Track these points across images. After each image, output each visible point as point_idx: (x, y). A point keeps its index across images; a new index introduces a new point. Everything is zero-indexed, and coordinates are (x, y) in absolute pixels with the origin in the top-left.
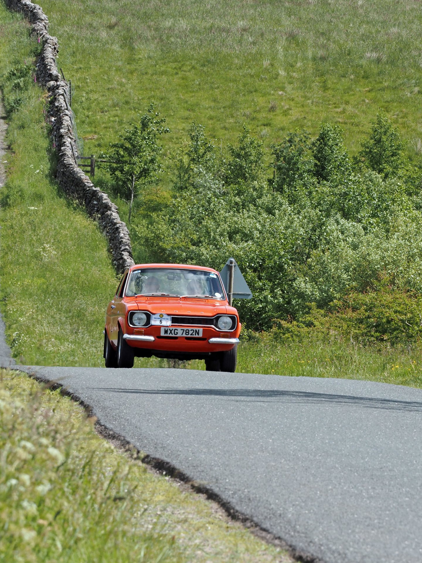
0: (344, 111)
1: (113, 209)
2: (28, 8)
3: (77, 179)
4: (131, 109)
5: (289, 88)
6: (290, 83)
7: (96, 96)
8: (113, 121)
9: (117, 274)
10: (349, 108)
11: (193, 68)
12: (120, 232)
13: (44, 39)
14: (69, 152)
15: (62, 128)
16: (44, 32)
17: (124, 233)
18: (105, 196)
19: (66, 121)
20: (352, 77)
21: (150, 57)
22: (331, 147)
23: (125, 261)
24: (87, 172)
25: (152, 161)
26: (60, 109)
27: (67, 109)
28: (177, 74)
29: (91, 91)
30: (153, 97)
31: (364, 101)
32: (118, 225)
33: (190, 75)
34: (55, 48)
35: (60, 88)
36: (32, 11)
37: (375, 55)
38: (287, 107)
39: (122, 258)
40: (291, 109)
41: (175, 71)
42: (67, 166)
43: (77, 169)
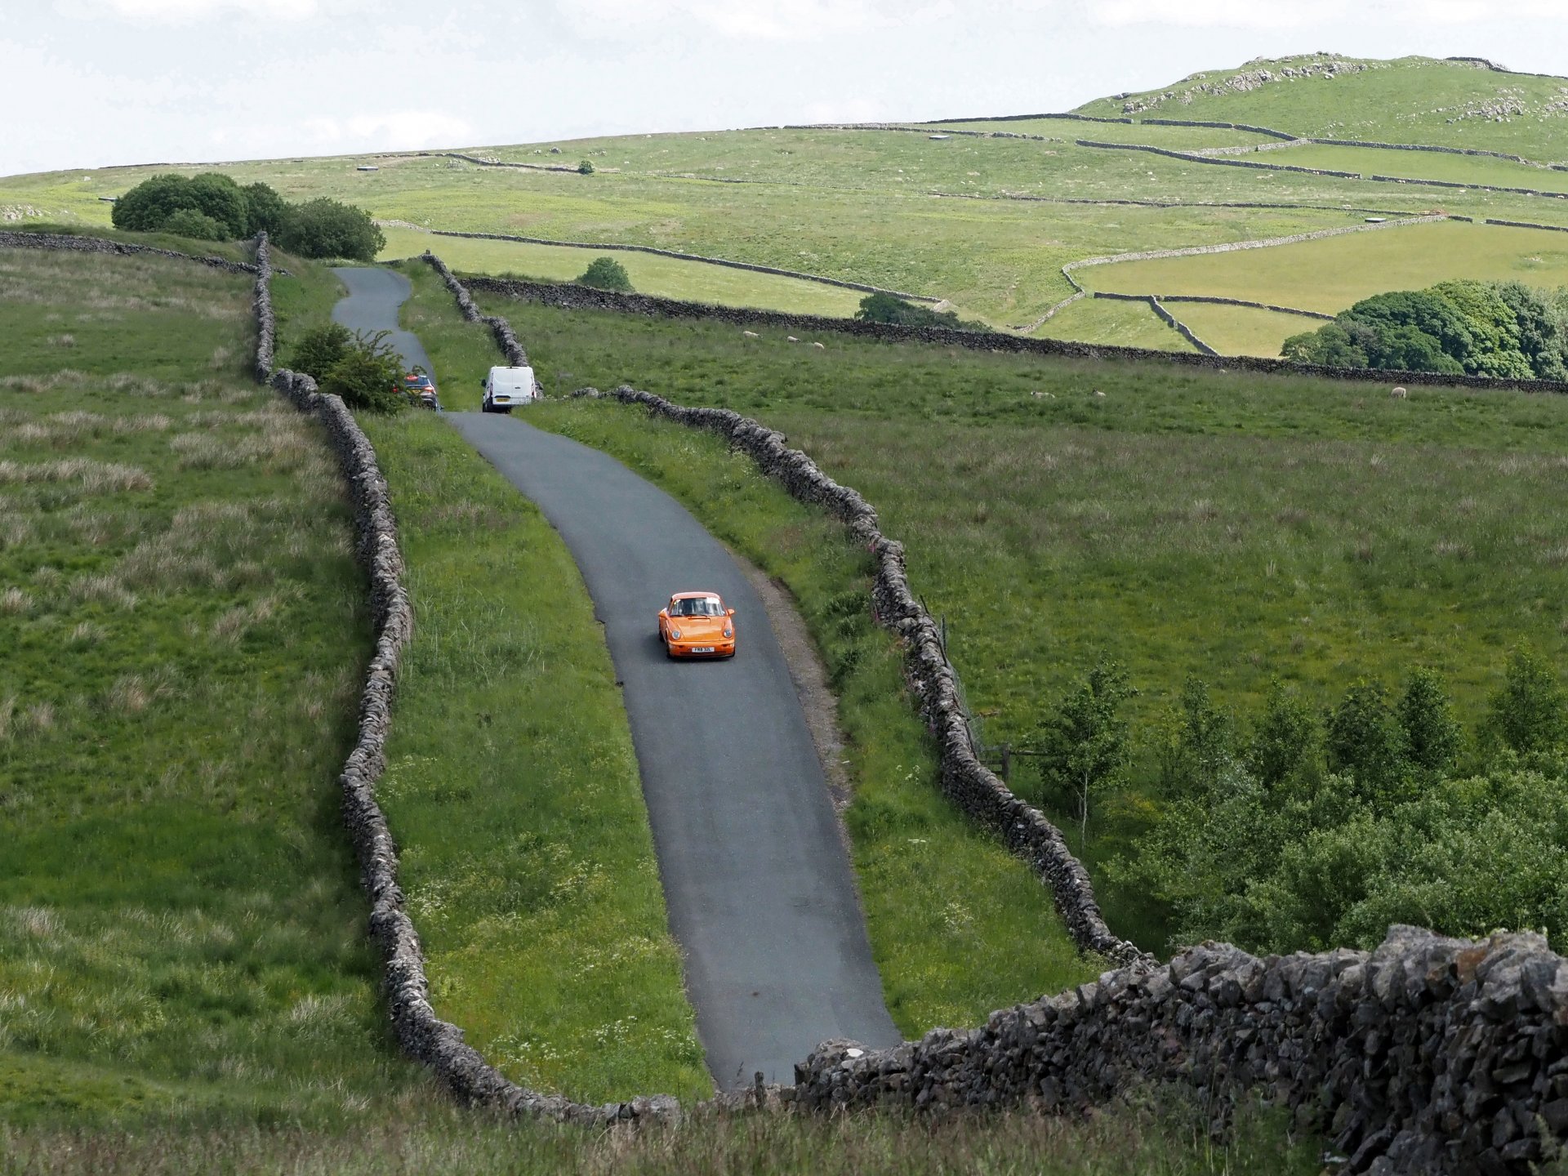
0: (1420, 648)
1: (1054, 836)
2: (833, 494)
3: (983, 786)
4: (1050, 660)
5: (1317, 610)
6: (1319, 602)
7: (988, 640)
8: (1024, 682)
9: (1082, 950)
10: (1431, 641)
11: (1145, 584)
12: (1072, 878)
13: (878, 546)
14: (962, 739)
15: (943, 699)
16: (877, 533)
17: (1080, 878)
18: (1037, 813)
19: (949, 687)
20: (1425, 586)
21: (1065, 569)
22: (1430, 709)
23: (1091, 926)
24: (997, 773)
25: (1114, 747)
26: (932, 666)
27: (946, 665)
28: (1118, 595)
29: (977, 632)
30: (1088, 637)
31: (1453, 627)
32: (1068, 864)
33: (1141, 595)
34: (901, 561)
35: (925, 629)
36: (842, 500)
37: (1452, 547)
38: (1321, 643)
39: (1085, 922)
40: (1329, 648)
41: (1114, 591)
42: (960, 764)
43: (982, 770)
